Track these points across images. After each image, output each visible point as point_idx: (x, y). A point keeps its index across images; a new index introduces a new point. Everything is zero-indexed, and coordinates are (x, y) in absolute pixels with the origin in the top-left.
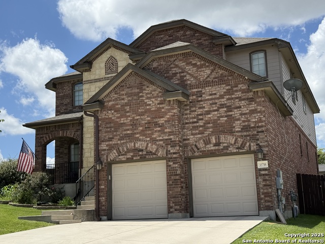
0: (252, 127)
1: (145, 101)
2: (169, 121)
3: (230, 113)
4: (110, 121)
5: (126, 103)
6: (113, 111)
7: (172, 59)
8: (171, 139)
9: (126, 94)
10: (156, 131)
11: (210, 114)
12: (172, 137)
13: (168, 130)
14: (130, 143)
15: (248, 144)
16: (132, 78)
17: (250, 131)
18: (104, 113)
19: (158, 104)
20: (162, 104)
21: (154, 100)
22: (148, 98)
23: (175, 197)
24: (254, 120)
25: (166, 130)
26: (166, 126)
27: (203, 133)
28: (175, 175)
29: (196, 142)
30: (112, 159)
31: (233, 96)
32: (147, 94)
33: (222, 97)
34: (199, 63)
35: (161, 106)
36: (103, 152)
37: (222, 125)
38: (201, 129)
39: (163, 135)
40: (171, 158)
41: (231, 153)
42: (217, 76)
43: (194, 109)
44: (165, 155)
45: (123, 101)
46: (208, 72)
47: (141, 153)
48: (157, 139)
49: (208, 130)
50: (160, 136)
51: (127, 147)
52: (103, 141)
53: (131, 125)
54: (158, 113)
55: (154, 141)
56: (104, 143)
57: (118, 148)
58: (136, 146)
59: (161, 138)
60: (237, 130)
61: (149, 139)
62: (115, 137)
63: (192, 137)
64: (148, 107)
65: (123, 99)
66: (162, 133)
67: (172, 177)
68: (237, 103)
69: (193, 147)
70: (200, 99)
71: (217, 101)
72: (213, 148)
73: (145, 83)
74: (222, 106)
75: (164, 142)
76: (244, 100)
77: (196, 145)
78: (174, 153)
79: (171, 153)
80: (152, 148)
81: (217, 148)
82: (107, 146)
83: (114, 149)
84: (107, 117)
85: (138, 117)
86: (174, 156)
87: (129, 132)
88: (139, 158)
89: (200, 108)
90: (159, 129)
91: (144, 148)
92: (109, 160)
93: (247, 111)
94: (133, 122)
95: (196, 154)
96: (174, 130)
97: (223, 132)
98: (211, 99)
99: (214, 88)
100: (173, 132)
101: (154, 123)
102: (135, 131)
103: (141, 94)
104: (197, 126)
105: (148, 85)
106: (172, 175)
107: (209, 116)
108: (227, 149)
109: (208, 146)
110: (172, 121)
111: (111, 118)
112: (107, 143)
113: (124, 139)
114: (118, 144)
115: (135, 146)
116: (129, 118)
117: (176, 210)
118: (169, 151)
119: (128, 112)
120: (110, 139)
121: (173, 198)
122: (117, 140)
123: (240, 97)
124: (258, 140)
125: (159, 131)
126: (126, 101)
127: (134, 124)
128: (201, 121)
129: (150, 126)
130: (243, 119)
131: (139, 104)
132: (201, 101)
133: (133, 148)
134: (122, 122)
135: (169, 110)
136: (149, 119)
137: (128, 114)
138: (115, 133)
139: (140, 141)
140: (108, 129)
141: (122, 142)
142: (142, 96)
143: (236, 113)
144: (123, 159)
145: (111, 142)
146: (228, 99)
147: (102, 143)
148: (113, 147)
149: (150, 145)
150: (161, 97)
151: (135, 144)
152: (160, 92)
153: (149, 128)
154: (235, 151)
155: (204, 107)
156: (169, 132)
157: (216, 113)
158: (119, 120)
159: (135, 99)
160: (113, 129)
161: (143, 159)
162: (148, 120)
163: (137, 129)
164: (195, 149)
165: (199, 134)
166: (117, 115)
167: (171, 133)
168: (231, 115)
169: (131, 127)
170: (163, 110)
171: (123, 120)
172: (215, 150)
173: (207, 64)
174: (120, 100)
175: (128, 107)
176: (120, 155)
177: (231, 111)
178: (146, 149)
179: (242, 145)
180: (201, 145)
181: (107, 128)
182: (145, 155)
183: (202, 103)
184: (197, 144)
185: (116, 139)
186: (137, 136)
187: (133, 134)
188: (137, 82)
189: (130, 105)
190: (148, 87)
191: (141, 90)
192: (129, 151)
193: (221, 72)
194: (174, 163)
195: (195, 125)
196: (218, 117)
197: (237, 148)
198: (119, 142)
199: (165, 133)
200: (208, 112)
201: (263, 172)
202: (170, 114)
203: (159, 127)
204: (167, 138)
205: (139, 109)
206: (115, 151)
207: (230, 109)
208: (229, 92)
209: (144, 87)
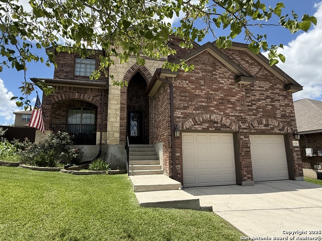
0: (288, 116)
1: (218, 79)
2: (239, 101)
3: (273, 104)
4: (184, 90)
5: (200, 77)
6: (187, 82)
7: (230, 52)
8: (242, 116)
9: (200, 69)
10: (228, 107)
11: (260, 101)
12: (242, 114)
13: (239, 108)
14: (206, 115)
15: (286, 128)
16: (206, 57)
17: (286, 118)
18: (179, 81)
19: (230, 84)
20: (233, 85)
21: (226, 80)
22: (220, 77)
23: (247, 167)
24: (288, 111)
25: (237, 108)
26: (237, 104)
27: (257, 115)
28: (246, 147)
29: (252, 121)
30: (188, 127)
31: (274, 92)
32: (219, 73)
33: (267, 90)
34: (250, 61)
35: (232, 87)
36: (177, 120)
37: (268, 111)
38: (254, 111)
39: (234, 112)
40: (243, 133)
41: (276, 133)
42: (263, 74)
43: (248, 95)
44: (238, 130)
45: (197, 75)
46: (257, 70)
47: (216, 125)
48: (230, 114)
49: (260, 113)
50: (232, 112)
51: (203, 118)
52: (177, 109)
53: (206, 98)
54: (230, 93)
55: (227, 116)
56: (179, 111)
57: (194, 118)
58: (212, 118)
59: (233, 114)
60: (278, 116)
61: (222, 113)
62: (191, 107)
63: (248, 117)
64: (220, 85)
65: (198, 73)
66: (234, 110)
67: (244, 149)
68: (277, 97)
69: (250, 125)
70: (252, 88)
71: (264, 93)
72: (263, 128)
73: (218, 64)
74: (268, 97)
75: (235, 118)
76: (281, 95)
77: (251, 124)
78: (244, 129)
79: (242, 128)
80: (227, 122)
81: (266, 128)
82: (182, 113)
83: (190, 118)
84: (182, 86)
85: (212, 92)
86: (245, 131)
87: (204, 104)
88: (214, 129)
89: (253, 95)
90: (231, 106)
91: (219, 121)
92: (185, 128)
93: (284, 104)
94: (208, 96)
95: (252, 131)
96: (243, 108)
97: (270, 116)
98: (260, 90)
99: (261, 82)
100: (243, 110)
101: (226, 100)
102: (210, 104)
103: (214, 72)
104: (252, 109)
105: (220, 66)
106: (244, 147)
107: (260, 103)
108: (273, 130)
109: (260, 126)
110: (242, 101)
111: (185, 88)
112: (182, 111)
113: (199, 110)
114: (193, 113)
115: (210, 118)
116: (204, 92)
117: (248, 178)
118: (241, 126)
119: (202, 85)
120: (185, 108)
121: (246, 167)
122: (193, 109)
123: (279, 93)
124: (291, 126)
125: (231, 108)
126: (200, 75)
127: (209, 98)
128: (254, 106)
129: (223, 101)
130: (281, 109)
131: (213, 81)
132: (253, 90)
133: (209, 119)
134: (197, 93)
135: (239, 92)
136: (222, 95)
137: (202, 87)
138: (190, 103)
139: (215, 113)
140: (183, 98)
141: (197, 112)
142: (216, 75)
143: (277, 104)
144: (199, 129)
145: (186, 111)
146: (271, 93)
147: (177, 110)
148: (188, 116)
149: (224, 118)
150: (232, 79)
151: (210, 116)
152: (231, 75)
153: (222, 103)
154: (278, 132)
155: (256, 96)
156: (240, 110)
157: (264, 101)
158: (194, 91)
159: (208, 76)
160: (188, 99)
161: (218, 130)
162: (221, 97)
163: (212, 103)
164: (252, 127)
165: (253, 115)
166: (192, 86)
167: (241, 111)
168: (274, 105)
169: (206, 100)
170: (234, 91)
171: (197, 92)
172: (265, 129)
173: (256, 64)
174: (194, 73)
175: (203, 81)
176: (195, 125)
177: (274, 102)
178: (221, 121)
179: (282, 128)
180: (256, 124)
181: (182, 96)
182: (220, 127)
183: (254, 92)
184: (253, 123)
185: (191, 108)
186: (212, 109)
187: (208, 106)
188: (211, 61)
189: (205, 80)
190: (220, 68)
191: (215, 69)
192: (204, 121)
193: (266, 72)
194: (245, 137)
195: (250, 107)
196: (266, 105)
197: (279, 130)
198: (194, 112)
199: (236, 110)
200: (259, 100)
201: (296, 149)
202: (240, 95)
203: (231, 104)
204: (238, 114)
205: (213, 85)
206: (191, 120)
207: (273, 100)
208: (272, 88)
209: (217, 67)
